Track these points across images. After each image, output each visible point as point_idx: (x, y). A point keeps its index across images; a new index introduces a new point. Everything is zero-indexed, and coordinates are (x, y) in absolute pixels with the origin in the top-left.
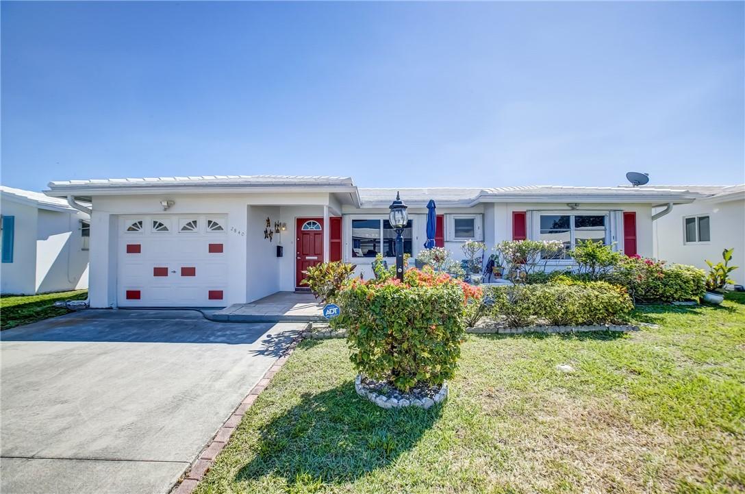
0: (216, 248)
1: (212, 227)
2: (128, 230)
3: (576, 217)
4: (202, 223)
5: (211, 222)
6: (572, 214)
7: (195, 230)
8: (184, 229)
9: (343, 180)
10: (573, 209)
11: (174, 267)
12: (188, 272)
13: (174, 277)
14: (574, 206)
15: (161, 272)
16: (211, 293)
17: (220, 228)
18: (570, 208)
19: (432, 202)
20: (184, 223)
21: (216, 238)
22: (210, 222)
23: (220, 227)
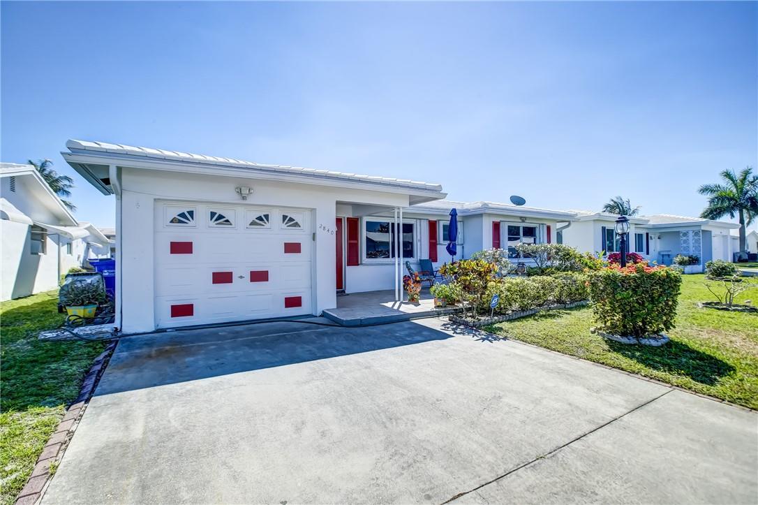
0: (292, 248)
1: (286, 223)
2: (172, 222)
3: (524, 227)
4: (276, 217)
5: (287, 217)
6: (522, 225)
7: (267, 225)
8: (253, 223)
9: (435, 186)
10: (523, 221)
11: (241, 271)
12: (259, 276)
13: (242, 284)
14: (523, 219)
15: (222, 278)
16: (287, 300)
17: (296, 225)
18: (520, 221)
19: (454, 210)
20: (253, 216)
21: (293, 236)
22: (285, 217)
23: (297, 223)
